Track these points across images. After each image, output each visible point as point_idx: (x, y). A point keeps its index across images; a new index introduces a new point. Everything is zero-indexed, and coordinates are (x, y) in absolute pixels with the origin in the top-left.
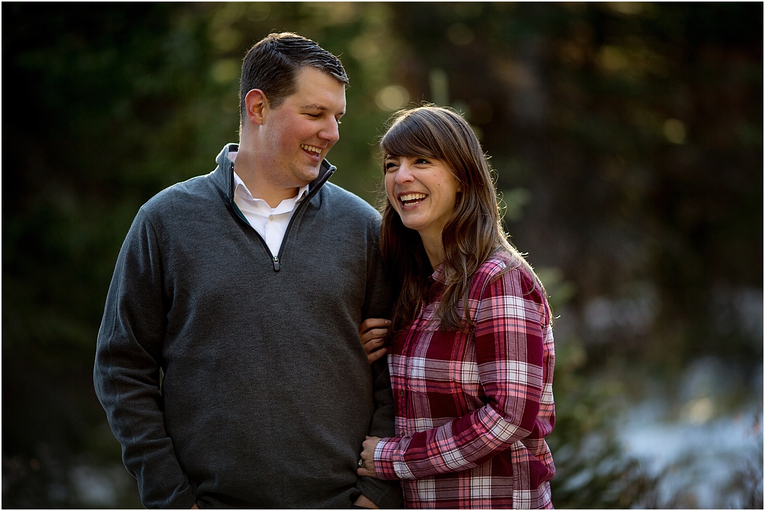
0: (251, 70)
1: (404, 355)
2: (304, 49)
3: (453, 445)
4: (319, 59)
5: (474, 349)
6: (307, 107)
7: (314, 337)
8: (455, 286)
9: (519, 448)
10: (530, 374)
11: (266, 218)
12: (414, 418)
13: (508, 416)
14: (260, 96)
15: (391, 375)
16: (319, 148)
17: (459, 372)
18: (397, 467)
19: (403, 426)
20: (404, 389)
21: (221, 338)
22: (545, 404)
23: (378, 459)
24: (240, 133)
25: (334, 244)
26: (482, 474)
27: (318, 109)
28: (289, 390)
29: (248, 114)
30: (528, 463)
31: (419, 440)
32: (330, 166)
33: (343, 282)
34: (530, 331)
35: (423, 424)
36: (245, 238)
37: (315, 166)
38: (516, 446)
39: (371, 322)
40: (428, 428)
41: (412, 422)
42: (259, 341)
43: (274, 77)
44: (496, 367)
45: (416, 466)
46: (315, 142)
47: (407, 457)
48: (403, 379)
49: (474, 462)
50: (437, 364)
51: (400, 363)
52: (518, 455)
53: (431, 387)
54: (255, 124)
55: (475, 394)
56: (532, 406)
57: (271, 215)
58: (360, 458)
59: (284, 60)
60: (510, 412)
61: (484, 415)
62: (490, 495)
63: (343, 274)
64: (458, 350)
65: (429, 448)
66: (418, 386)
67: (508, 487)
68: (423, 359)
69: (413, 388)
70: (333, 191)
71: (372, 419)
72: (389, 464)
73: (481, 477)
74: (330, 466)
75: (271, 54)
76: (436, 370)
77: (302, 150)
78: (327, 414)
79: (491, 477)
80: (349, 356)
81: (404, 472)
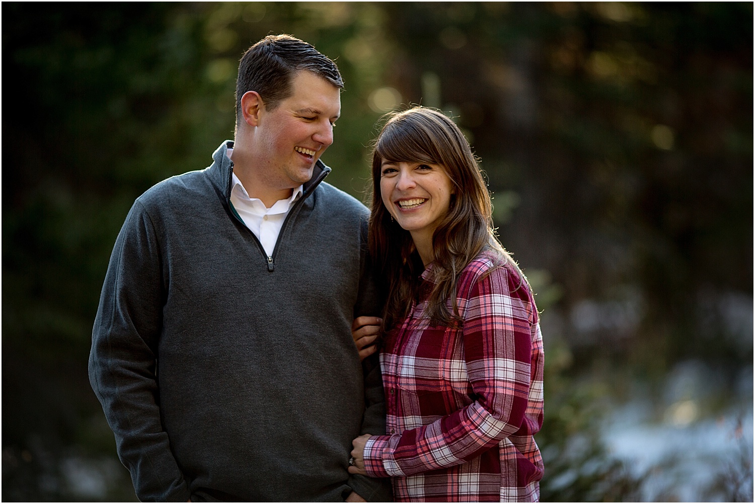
0: (247, 72)
1: (395, 354)
2: (300, 52)
3: (442, 443)
4: (314, 62)
5: (462, 347)
6: (302, 111)
7: (307, 336)
8: (443, 283)
9: (507, 445)
10: (518, 371)
11: (261, 218)
12: (403, 416)
13: (496, 413)
14: (255, 98)
15: (383, 373)
16: (313, 150)
17: (448, 370)
18: (387, 465)
19: (392, 424)
20: (394, 387)
21: (215, 335)
22: (533, 401)
23: (368, 458)
24: (235, 133)
25: (327, 243)
26: (470, 471)
27: (313, 113)
28: (282, 388)
29: (243, 115)
30: (516, 461)
31: (410, 438)
32: (325, 167)
33: (336, 282)
34: (517, 328)
35: (412, 421)
36: (239, 237)
37: (308, 168)
38: (505, 444)
39: (362, 320)
40: (417, 425)
41: (401, 420)
42: (253, 339)
43: (270, 79)
44: (484, 365)
45: (406, 464)
46: (310, 144)
47: (397, 455)
48: (393, 378)
49: (464, 458)
50: (427, 362)
51: (391, 362)
52: (506, 452)
53: (421, 385)
54: (250, 126)
55: (464, 392)
56: (519, 403)
57: (266, 215)
58: (350, 456)
59: (281, 62)
60: (498, 409)
61: (473, 412)
62: (478, 491)
63: (336, 273)
64: (447, 349)
65: (418, 445)
66: (408, 384)
67: (495, 483)
68: (412, 357)
69: (403, 386)
70: (326, 191)
71: (363, 417)
72: (378, 462)
73: (469, 474)
74: (323, 463)
75: (267, 57)
76: (426, 368)
77: (295, 152)
78: (319, 412)
79: (479, 474)
80: (342, 355)
81: (394, 470)
